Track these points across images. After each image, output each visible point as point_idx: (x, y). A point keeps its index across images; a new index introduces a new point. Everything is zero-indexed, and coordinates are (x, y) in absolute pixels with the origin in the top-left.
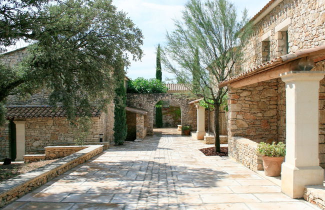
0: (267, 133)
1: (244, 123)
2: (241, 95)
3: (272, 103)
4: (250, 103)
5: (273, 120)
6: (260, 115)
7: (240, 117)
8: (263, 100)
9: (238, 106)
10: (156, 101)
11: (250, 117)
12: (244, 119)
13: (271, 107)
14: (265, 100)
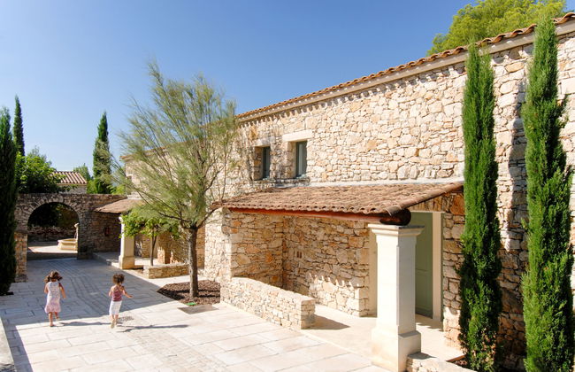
0: (272, 269)
1: (246, 258)
2: (244, 221)
3: (278, 230)
4: (254, 231)
5: (277, 253)
6: (264, 246)
7: (241, 250)
8: (267, 227)
9: (239, 236)
10: (35, 205)
11: (253, 249)
12: (246, 253)
13: (277, 235)
14: (270, 227)
